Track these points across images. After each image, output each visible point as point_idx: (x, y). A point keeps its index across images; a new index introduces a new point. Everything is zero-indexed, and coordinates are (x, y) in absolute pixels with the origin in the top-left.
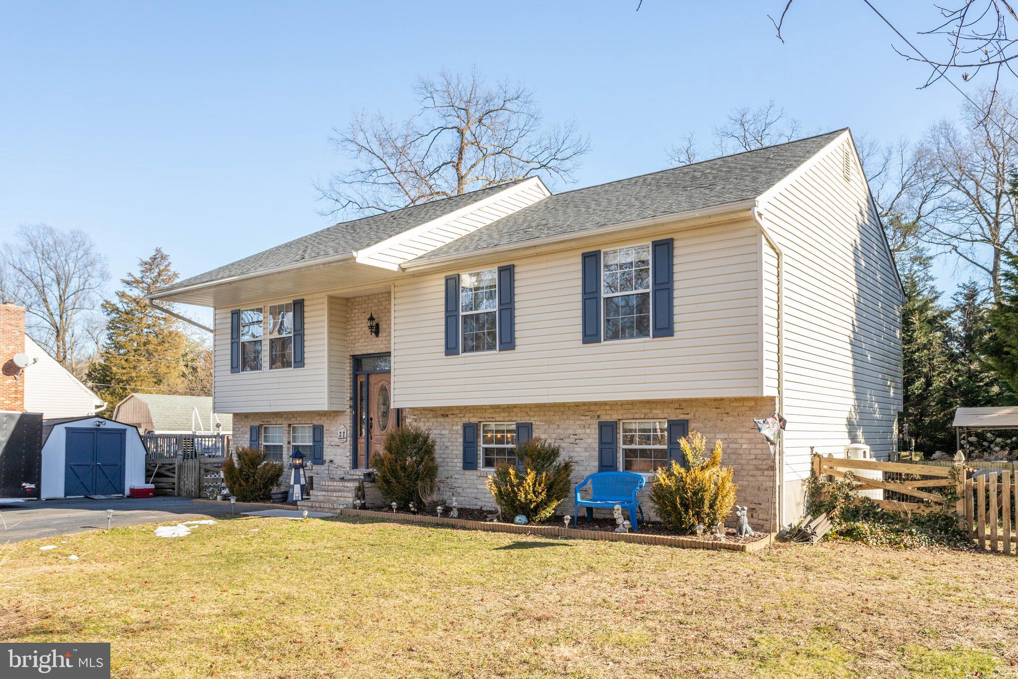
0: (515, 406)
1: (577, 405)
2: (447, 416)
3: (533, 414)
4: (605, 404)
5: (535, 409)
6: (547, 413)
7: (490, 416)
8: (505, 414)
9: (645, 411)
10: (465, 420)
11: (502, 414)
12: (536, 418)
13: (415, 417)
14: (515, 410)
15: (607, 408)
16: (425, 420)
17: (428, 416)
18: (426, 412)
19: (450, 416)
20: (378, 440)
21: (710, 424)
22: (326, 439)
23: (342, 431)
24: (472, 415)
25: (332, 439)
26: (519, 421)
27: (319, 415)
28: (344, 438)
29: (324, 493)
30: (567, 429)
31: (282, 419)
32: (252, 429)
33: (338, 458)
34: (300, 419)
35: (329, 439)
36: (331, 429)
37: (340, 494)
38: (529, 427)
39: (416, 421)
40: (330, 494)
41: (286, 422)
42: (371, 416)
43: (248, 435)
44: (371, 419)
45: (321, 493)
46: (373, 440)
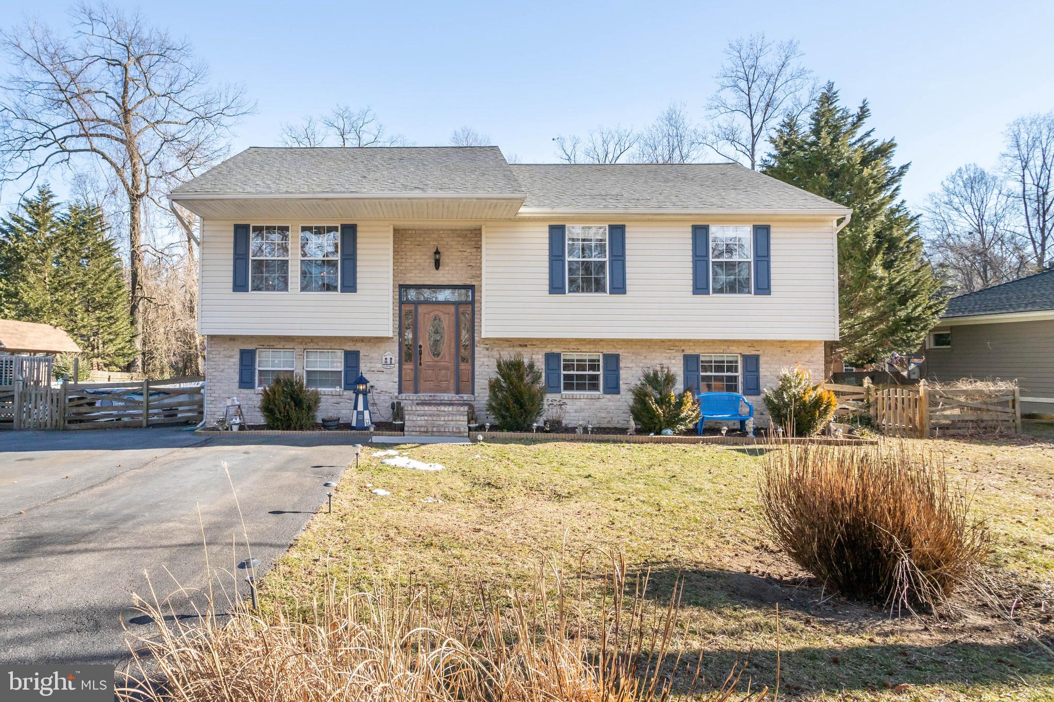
0: (601, 340)
1: (663, 341)
2: (526, 346)
3: (619, 347)
4: (689, 341)
5: (622, 343)
6: (634, 347)
7: (573, 347)
8: (591, 346)
9: (725, 347)
10: (548, 350)
11: (587, 346)
12: (622, 350)
13: (487, 347)
14: (602, 343)
15: (691, 344)
16: (499, 349)
17: (503, 345)
18: (500, 343)
19: (528, 346)
20: (429, 366)
21: (776, 358)
22: (364, 365)
23: (388, 357)
24: (554, 346)
25: (372, 365)
26: (606, 352)
27: (353, 341)
28: (391, 364)
29: (426, 418)
30: (653, 359)
31: (294, 344)
32: (243, 352)
33: (382, 383)
34: (323, 344)
35: (369, 365)
36: (371, 355)
37: (450, 418)
38: (616, 358)
39: (487, 349)
40: (435, 418)
41: (301, 347)
42: (421, 343)
43: (236, 360)
44: (420, 347)
45: (422, 418)
46: (423, 366)
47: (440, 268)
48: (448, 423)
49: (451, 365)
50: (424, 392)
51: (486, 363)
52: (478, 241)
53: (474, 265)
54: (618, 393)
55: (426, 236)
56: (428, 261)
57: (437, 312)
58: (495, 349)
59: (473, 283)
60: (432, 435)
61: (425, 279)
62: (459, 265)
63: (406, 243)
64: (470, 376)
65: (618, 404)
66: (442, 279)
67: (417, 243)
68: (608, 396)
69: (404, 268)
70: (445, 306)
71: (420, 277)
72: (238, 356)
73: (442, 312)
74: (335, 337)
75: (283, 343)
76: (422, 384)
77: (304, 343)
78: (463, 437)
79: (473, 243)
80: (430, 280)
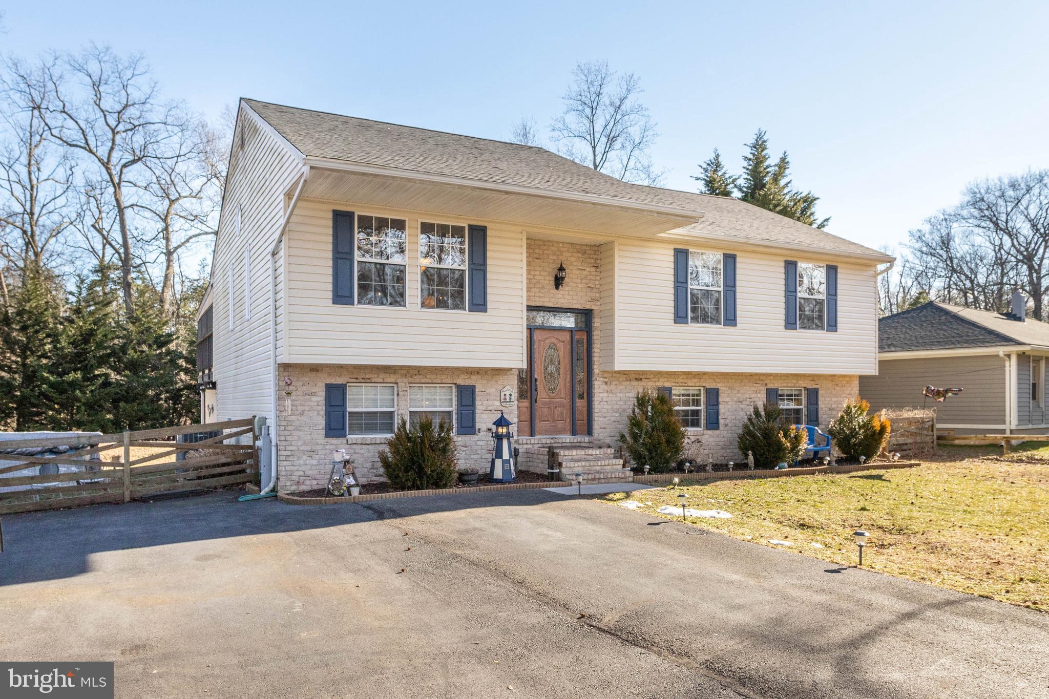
0: (705, 373)
1: (751, 375)
2: (641, 379)
3: (718, 380)
4: (770, 375)
5: (721, 377)
6: (730, 381)
7: (683, 381)
8: (696, 380)
9: (795, 381)
10: (660, 384)
11: (694, 380)
12: (721, 384)
13: (606, 380)
14: (704, 377)
15: (771, 378)
16: (617, 383)
17: (621, 379)
18: (618, 375)
19: (644, 380)
20: (545, 403)
21: (829, 392)
22: (480, 403)
23: (508, 393)
24: (666, 379)
25: (490, 403)
26: (708, 386)
27: (467, 373)
28: (510, 401)
30: (744, 394)
31: (396, 376)
32: (329, 388)
34: (433, 376)
35: (485, 402)
36: (488, 390)
37: (603, 462)
38: (717, 392)
39: (606, 384)
40: (592, 463)
41: (405, 380)
42: (536, 377)
43: (320, 398)
44: (536, 380)
46: (539, 404)
47: (561, 287)
49: (567, 402)
50: (540, 434)
51: (605, 400)
52: (596, 259)
53: (593, 286)
54: (718, 428)
55: (545, 248)
56: (548, 278)
57: (553, 340)
58: (614, 383)
59: (593, 308)
61: (546, 300)
62: (580, 285)
64: (585, 413)
65: (717, 440)
66: (562, 301)
67: (536, 256)
68: (710, 432)
70: (560, 333)
71: (540, 297)
72: (323, 394)
73: (557, 339)
74: (447, 368)
75: (382, 375)
76: (539, 425)
77: (408, 376)
78: (629, 482)
79: (592, 261)
80: (550, 302)
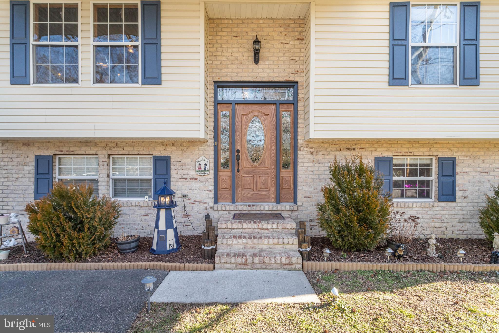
0: (437, 142)
2: (354, 149)
3: (456, 149)
5: (459, 146)
6: (471, 148)
7: (407, 150)
8: (425, 150)
10: (378, 154)
11: (421, 149)
12: (459, 154)
13: (311, 150)
14: (437, 146)
16: (325, 152)
17: (329, 149)
18: (326, 145)
19: (356, 149)
20: (247, 173)
22: (176, 172)
23: (202, 163)
24: (385, 149)
25: (185, 172)
26: (440, 155)
27: (163, 145)
28: (205, 170)
29: (245, 241)
31: (97, 149)
32: (38, 159)
33: (196, 192)
34: (130, 149)
35: (180, 172)
36: (183, 161)
37: (276, 241)
38: (453, 161)
39: (312, 153)
40: (256, 241)
41: (105, 152)
42: (238, 148)
43: (31, 167)
44: (238, 151)
45: (240, 241)
46: (241, 173)
47: (260, 62)
48: (274, 246)
49: (272, 171)
50: (242, 200)
51: (310, 169)
52: (302, 32)
53: (297, 58)
54: (454, 200)
55: (244, 25)
56: (246, 54)
57: (256, 113)
58: (321, 153)
59: (296, 80)
60: (253, 268)
61: (243, 74)
62: (281, 59)
63: (220, 34)
64: (292, 183)
65: (454, 212)
66: (261, 75)
67: (234, 34)
68: (443, 204)
69: (219, 62)
70: (264, 107)
71: (238, 73)
72: (33, 164)
73: (261, 112)
75: (84, 148)
76: (240, 193)
77: (108, 148)
78: (295, 269)
79: (297, 34)
80: (248, 76)
